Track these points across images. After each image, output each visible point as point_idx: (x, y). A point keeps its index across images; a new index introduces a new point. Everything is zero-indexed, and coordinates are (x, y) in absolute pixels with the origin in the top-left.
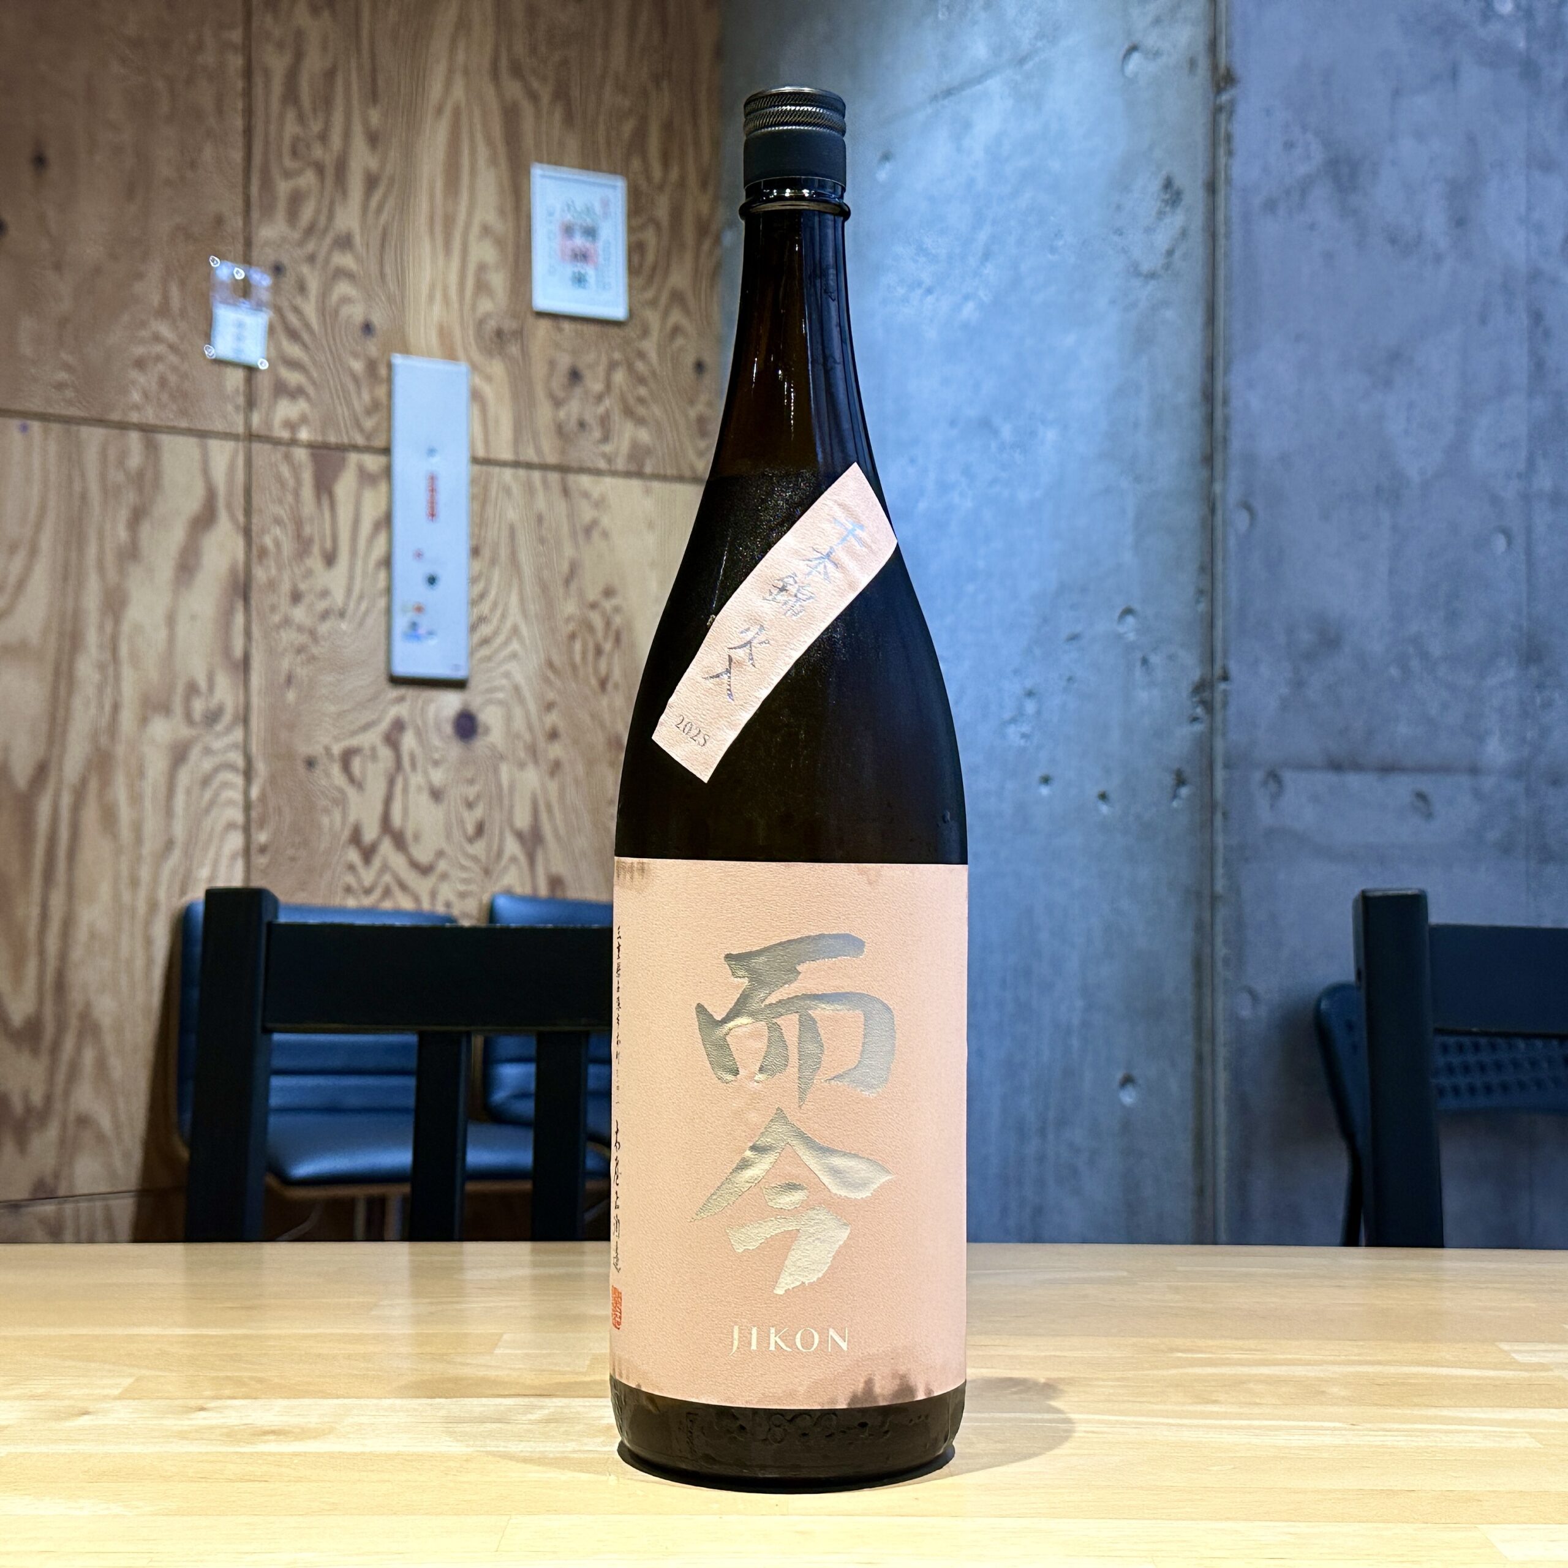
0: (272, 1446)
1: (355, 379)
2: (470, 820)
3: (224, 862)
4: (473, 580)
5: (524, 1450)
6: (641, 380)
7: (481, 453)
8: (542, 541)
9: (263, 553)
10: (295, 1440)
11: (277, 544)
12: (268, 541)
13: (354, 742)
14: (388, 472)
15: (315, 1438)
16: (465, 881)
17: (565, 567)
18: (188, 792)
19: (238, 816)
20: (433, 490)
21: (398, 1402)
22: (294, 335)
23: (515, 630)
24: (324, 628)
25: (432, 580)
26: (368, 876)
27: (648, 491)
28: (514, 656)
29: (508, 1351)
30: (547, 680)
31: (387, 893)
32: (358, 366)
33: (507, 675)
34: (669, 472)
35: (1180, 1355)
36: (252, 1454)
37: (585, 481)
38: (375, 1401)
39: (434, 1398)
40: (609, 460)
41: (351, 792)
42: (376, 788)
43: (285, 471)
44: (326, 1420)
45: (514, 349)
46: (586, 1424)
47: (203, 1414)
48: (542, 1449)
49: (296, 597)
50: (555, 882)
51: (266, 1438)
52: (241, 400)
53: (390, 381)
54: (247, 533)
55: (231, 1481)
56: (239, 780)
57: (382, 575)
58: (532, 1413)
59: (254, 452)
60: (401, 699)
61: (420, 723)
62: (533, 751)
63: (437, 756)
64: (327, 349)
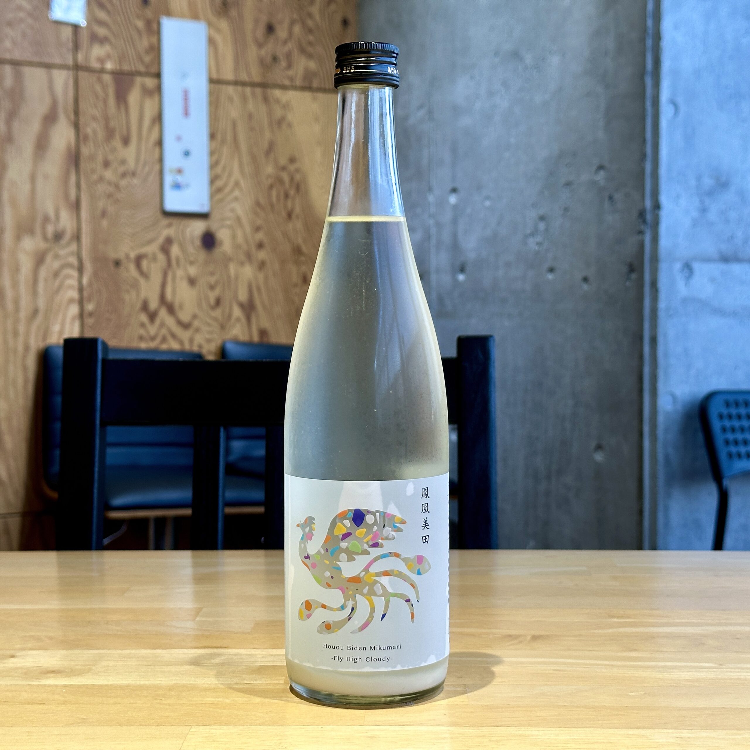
0: (51, 681)
1: (139, 32)
2: (212, 296)
3: (68, 320)
4: (212, 153)
5: (206, 683)
6: (310, 31)
7: (215, 76)
8: (252, 129)
9: (86, 138)
10: (65, 677)
11: (95, 132)
12: (89, 131)
13: (143, 250)
14: (159, 89)
15: (78, 675)
16: (211, 333)
17: (266, 145)
18: (46, 280)
19: (74, 294)
20: (186, 99)
21: (133, 651)
22: (102, 6)
23: (237, 184)
24: (123, 183)
25: (187, 154)
26: (152, 330)
27: (315, 99)
28: (236, 199)
29: (204, 619)
30: (256, 213)
31: (164, 340)
32: (140, 24)
33: (233, 210)
34: (327, 87)
35: (615, 620)
36: (38, 686)
37: (277, 93)
38: (119, 651)
39: (155, 649)
40: (291, 79)
41: (142, 281)
42: (156, 278)
43: (98, 88)
44: (87, 663)
45: (233, 13)
46: (246, 666)
47: (13, 660)
48: (217, 682)
49: (106, 164)
50: (263, 333)
51: (48, 675)
52: (70, 45)
53: (158, 33)
54: (76, 126)
55: (22, 704)
56: (75, 274)
57: (157, 150)
58: (214, 659)
59: (79, 78)
60: (170, 225)
61: (181, 239)
62: (249, 256)
63: (192, 259)
64: (121, 13)
